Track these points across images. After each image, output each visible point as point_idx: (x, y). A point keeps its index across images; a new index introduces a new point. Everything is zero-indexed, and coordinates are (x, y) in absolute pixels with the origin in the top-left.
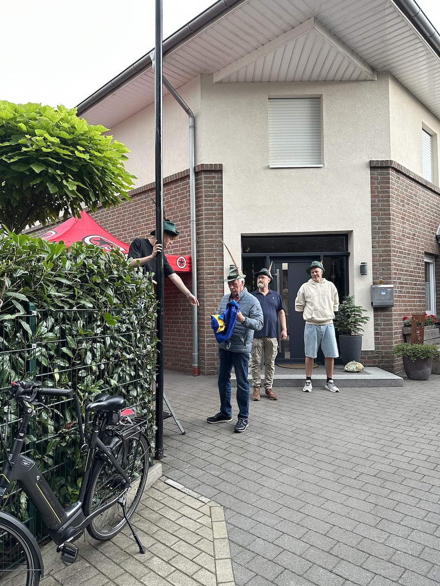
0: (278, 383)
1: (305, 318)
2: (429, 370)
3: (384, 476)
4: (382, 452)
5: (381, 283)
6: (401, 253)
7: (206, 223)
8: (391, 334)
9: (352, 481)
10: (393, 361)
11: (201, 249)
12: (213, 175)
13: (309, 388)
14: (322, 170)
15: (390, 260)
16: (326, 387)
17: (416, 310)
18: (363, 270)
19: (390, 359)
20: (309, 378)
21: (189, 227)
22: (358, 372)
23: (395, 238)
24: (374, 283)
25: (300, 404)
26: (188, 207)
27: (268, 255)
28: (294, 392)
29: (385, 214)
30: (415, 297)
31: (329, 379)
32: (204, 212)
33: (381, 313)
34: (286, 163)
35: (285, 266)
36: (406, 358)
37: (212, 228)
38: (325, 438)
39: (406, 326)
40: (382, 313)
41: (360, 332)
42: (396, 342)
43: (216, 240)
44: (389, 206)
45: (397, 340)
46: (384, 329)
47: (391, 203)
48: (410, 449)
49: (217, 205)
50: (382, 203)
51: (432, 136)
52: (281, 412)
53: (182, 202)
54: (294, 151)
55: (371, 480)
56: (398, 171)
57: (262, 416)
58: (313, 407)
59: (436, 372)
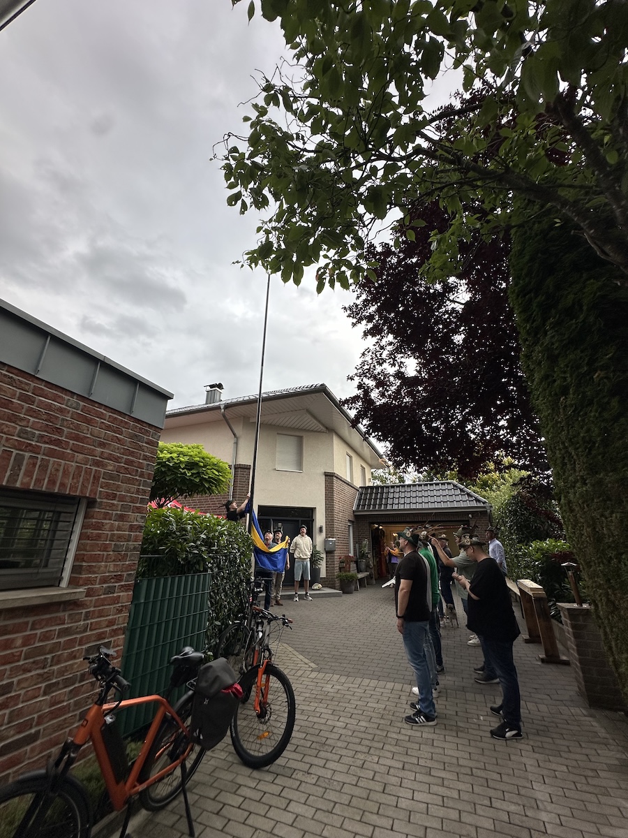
1: (295, 557)
2: (353, 587)
5: (330, 537)
6: (338, 520)
8: (334, 567)
10: (335, 583)
12: (245, 470)
13: (297, 599)
15: (333, 525)
16: (305, 598)
17: (345, 553)
18: (321, 529)
20: (297, 593)
22: (319, 590)
23: (336, 513)
24: (326, 537)
27: (271, 518)
29: (331, 500)
30: (344, 546)
31: (307, 593)
36: (342, 581)
39: (340, 562)
40: (330, 555)
41: (319, 566)
42: (336, 572)
44: (333, 495)
46: (331, 565)
49: (246, 487)
50: (330, 494)
56: (337, 478)
59: (356, 590)
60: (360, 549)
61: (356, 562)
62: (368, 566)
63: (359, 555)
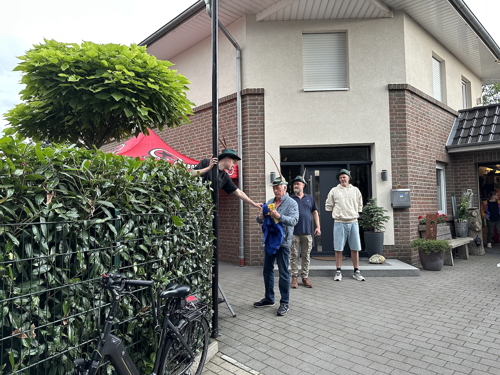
0: (313, 273)
1: (334, 217)
2: (442, 262)
3: (406, 353)
4: (403, 333)
5: (399, 187)
6: (416, 161)
7: (250, 138)
8: (408, 231)
9: (379, 357)
10: (410, 254)
11: (246, 159)
12: (257, 97)
13: (340, 277)
14: (348, 92)
15: (407, 168)
16: (354, 276)
17: (429, 210)
18: (383, 176)
19: (408, 252)
20: (339, 269)
21: (236, 141)
22: (381, 263)
23: (410, 149)
24: (393, 188)
25: (332, 291)
26: (235, 124)
27: (302, 164)
28: (326, 281)
29: (402, 129)
30: (428, 199)
31: (356, 269)
32: (249, 128)
33: (399, 213)
34: (317, 87)
35: (317, 173)
36: (422, 252)
37: (255, 141)
38: (354, 321)
39: (421, 224)
40: (401, 213)
41: (382, 230)
42: (413, 238)
43: (259, 152)
44: (405, 122)
45: (413, 236)
46: (403, 227)
47: (406, 120)
48: (427, 330)
49: (260, 122)
50: (399, 120)
51: (441, 63)
52: (316, 298)
53: (231, 120)
54: (324, 77)
55: (395, 356)
56: (412, 93)
57: (300, 301)
58: (343, 294)
59: (448, 263)
60: (458, 202)
61: (452, 223)
62: (471, 229)
63: (457, 212)
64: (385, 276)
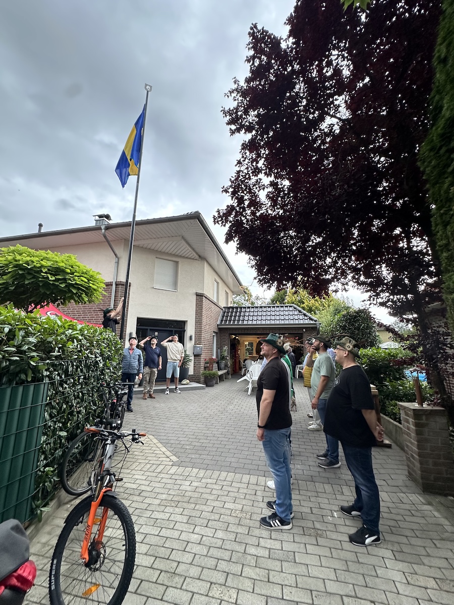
0: (155, 391)
2: (215, 382)
5: (198, 344)
6: (205, 331)
8: (200, 367)
10: (200, 379)
13: (168, 392)
14: (177, 293)
15: (201, 335)
16: (175, 391)
17: (209, 356)
18: (191, 338)
20: (168, 388)
22: (187, 384)
23: (203, 325)
24: (195, 344)
27: (149, 328)
29: (200, 315)
30: (209, 351)
31: (176, 388)
33: (197, 357)
34: (161, 287)
36: (206, 377)
39: (205, 363)
41: (188, 366)
45: (202, 371)
46: (198, 365)
47: (203, 310)
50: (200, 310)
51: (217, 283)
54: (165, 282)
56: (205, 297)
59: (217, 383)
60: (221, 353)
61: (218, 363)
62: (226, 366)
63: (220, 358)
64: (190, 390)
